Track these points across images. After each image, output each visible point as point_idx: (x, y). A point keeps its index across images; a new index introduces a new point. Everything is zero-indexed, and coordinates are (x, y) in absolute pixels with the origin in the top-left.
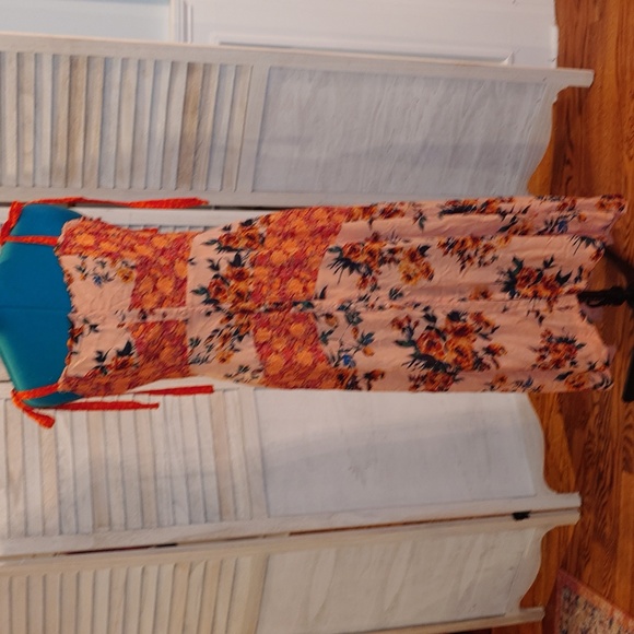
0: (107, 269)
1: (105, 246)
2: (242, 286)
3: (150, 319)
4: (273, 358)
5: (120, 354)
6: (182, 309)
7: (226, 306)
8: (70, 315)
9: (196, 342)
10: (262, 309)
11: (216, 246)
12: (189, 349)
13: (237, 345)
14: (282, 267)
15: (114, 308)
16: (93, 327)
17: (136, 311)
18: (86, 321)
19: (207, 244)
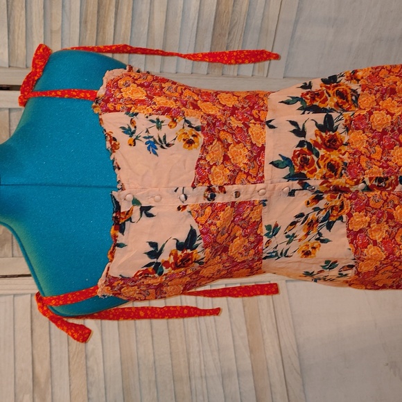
0: (165, 129)
1: (160, 101)
2: (334, 156)
3: (220, 199)
4: (371, 251)
5: (180, 246)
6: (259, 186)
7: (315, 182)
8: (114, 193)
9: (274, 230)
10: (361, 186)
11: (299, 105)
12: (265, 239)
13: (326, 234)
14: (384, 132)
15: (173, 184)
16: (146, 211)
17: (202, 189)
18: (136, 202)
19: (287, 103)
